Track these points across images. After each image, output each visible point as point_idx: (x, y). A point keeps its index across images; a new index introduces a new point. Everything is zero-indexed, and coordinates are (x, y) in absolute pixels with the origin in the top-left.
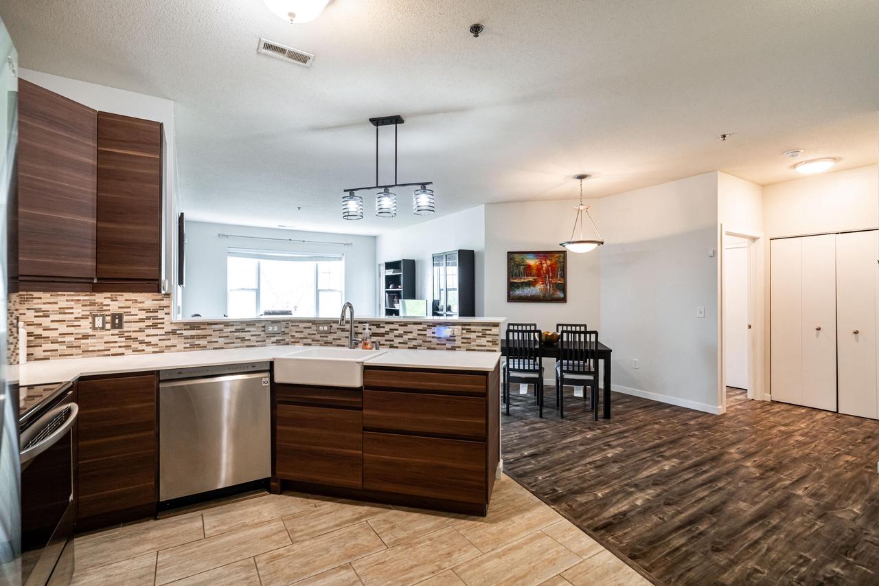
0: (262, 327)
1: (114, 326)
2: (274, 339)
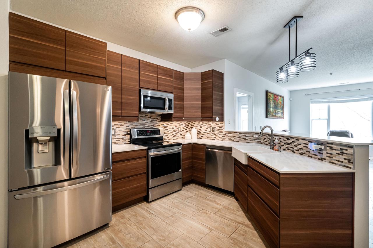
0: (252, 135)
1: (213, 132)
2: (256, 141)
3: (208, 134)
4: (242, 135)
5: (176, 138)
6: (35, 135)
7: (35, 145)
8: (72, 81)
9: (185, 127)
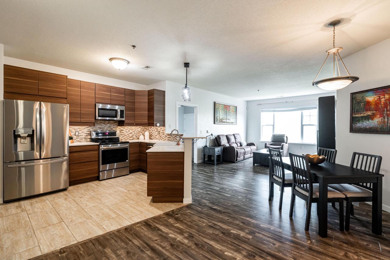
1: (159, 134)
3: (156, 136)
4: (174, 136)
5: (132, 138)
6: (19, 133)
7: (19, 139)
8: (42, 103)
9: (140, 131)
